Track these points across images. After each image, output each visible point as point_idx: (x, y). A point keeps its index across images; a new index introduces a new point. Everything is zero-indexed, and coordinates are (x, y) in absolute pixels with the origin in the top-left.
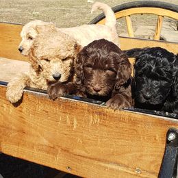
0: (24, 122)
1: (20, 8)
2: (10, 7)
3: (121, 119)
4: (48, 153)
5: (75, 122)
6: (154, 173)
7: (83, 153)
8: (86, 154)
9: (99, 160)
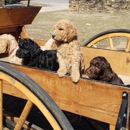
0: (56, 89)
1: (41, 29)
2: (35, 28)
3: (102, 87)
4: (67, 104)
5: (80, 89)
6: (116, 113)
7: (84, 104)
8: (85, 105)
9: (91, 107)
